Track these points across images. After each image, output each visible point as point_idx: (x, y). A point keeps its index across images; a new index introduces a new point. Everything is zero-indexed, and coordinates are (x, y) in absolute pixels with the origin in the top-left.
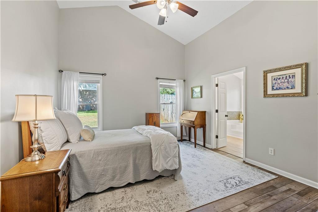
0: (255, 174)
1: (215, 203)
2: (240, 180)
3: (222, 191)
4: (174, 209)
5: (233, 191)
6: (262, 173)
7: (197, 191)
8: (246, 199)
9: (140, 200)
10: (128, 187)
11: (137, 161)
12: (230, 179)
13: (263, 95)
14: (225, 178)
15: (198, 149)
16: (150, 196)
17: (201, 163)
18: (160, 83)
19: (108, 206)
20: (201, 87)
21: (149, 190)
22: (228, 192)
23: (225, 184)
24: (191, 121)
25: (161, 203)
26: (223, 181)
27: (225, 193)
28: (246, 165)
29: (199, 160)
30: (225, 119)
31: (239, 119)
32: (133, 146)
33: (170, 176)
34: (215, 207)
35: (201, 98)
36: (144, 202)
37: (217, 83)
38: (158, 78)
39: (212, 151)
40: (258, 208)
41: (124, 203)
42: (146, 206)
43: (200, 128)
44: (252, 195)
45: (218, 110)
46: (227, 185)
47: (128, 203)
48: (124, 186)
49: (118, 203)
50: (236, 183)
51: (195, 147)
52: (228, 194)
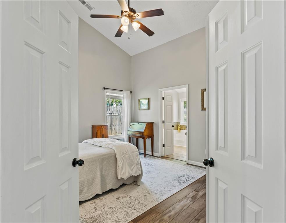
0: (197, 171)
1: (176, 194)
2: (188, 177)
3: (177, 186)
4: (146, 205)
5: (186, 185)
6: (201, 169)
7: (160, 190)
8: (195, 188)
9: (113, 206)
10: (95, 199)
11: (103, 172)
12: (181, 177)
13: (201, 108)
14: (177, 177)
15: (147, 158)
16: (121, 201)
17: (155, 169)
18: (107, 94)
19: (84, 217)
20: (149, 99)
21: (117, 197)
22: (182, 186)
23: (178, 181)
24: (141, 132)
25: (133, 204)
26: (176, 179)
27: (180, 187)
28: (190, 166)
29: (152, 167)
30: (172, 129)
31: (178, 129)
32: (99, 157)
33: (132, 183)
34: (176, 197)
35: (149, 110)
36: (118, 206)
37: (163, 97)
38: (104, 88)
39: (161, 159)
40: (204, 192)
41: (98, 211)
42: (122, 209)
43: (149, 138)
44: (198, 185)
45: (164, 121)
46: (180, 182)
47: (103, 211)
48: (92, 198)
49: (92, 213)
50: (186, 179)
51: (145, 157)
52: (182, 187)
